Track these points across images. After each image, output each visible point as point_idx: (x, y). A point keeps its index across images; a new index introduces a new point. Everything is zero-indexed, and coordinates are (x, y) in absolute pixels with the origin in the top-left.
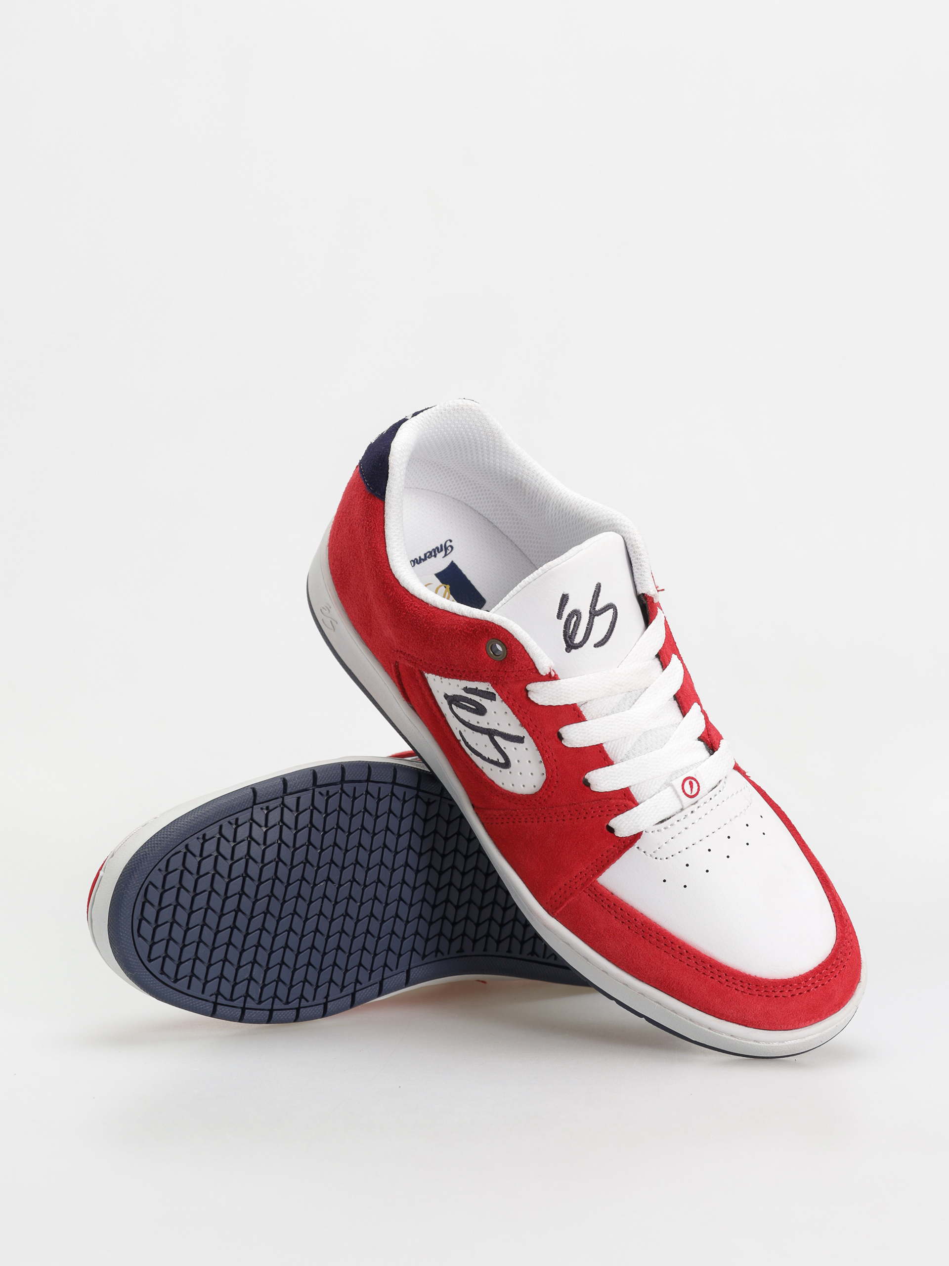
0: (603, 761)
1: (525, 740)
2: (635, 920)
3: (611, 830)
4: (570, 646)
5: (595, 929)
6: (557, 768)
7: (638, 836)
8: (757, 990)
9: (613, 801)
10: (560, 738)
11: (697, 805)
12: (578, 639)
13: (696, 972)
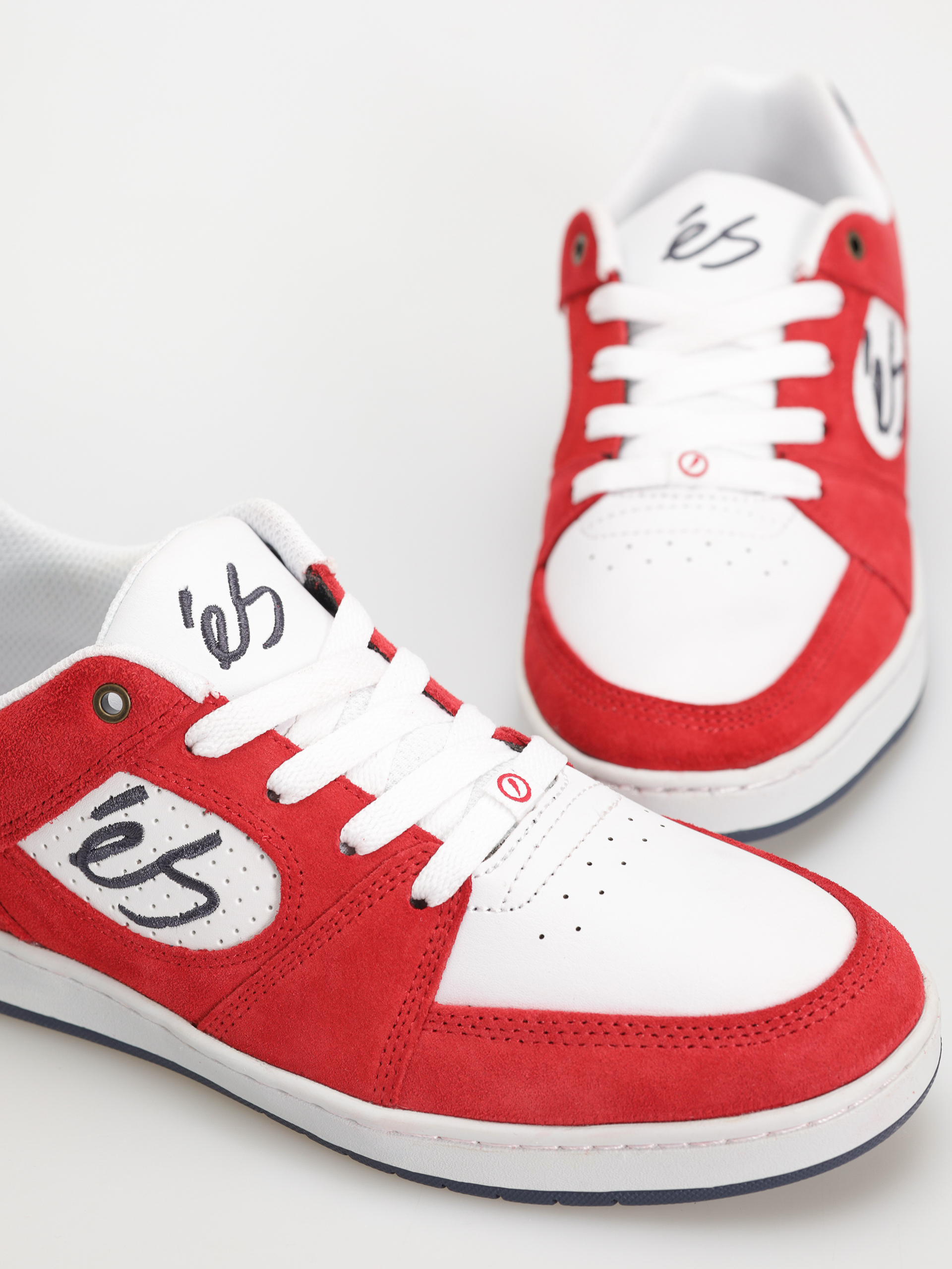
0: (358, 800)
1: (221, 835)
2: (526, 1021)
3: (421, 904)
4: (226, 659)
5: (467, 1079)
6: (291, 850)
7: (466, 889)
8: (772, 1030)
9: (403, 854)
10: (274, 797)
11: (536, 811)
12: (234, 644)
13: (662, 1050)
